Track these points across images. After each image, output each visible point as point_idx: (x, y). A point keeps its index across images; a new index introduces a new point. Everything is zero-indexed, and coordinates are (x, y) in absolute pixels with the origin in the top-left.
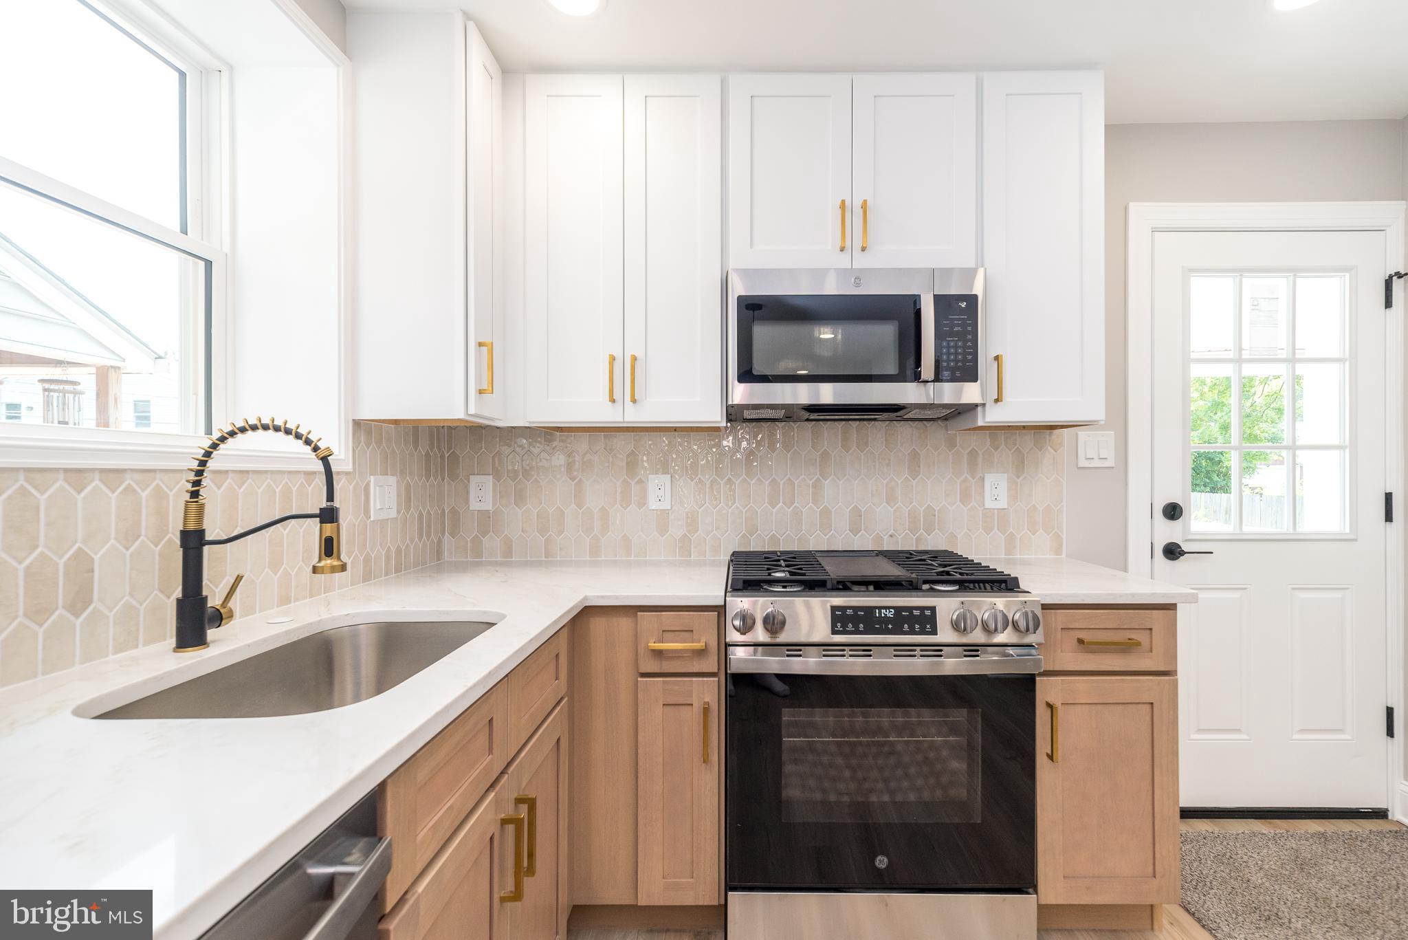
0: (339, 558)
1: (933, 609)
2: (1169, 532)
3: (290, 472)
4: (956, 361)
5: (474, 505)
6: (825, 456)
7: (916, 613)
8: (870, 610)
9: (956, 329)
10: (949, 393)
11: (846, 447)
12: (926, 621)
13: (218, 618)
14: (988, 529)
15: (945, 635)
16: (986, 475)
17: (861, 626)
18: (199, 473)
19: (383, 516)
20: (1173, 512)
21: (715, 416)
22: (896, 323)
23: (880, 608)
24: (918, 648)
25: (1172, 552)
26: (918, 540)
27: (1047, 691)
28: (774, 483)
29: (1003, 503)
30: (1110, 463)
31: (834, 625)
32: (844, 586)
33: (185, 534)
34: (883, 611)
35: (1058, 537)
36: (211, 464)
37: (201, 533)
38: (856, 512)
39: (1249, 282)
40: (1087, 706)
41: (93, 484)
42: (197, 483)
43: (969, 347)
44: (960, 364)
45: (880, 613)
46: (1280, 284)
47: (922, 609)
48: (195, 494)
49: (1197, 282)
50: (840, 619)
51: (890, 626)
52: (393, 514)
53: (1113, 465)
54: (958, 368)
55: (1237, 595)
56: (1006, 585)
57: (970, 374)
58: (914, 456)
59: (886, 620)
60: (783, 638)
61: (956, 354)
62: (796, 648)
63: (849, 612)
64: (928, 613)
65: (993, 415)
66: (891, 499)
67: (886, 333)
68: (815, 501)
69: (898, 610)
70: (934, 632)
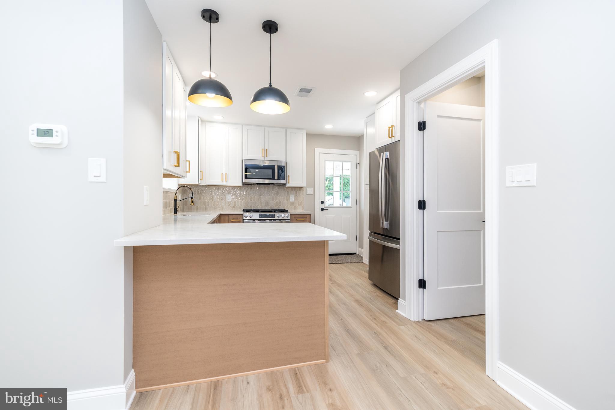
1: (275, 214)
2: (322, 206)
8: (265, 215)
10: (282, 182)
12: (274, 216)
14: (291, 205)
16: (290, 195)
17: (264, 217)
20: (322, 202)
21: (241, 184)
22: (272, 170)
24: (272, 220)
25: (322, 209)
26: (278, 207)
28: (251, 196)
29: (293, 201)
30: (312, 194)
31: (260, 217)
32: (262, 212)
33: (175, 200)
34: (267, 214)
35: (303, 207)
37: (176, 200)
39: (335, 162)
42: (176, 193)
43: (284, 175)
44: (282, 177)
46: (341, 163)
47: (273, 214)
48: (176, 195)
49: (326, 162)
50: (261, 216)
55: (333, 217)
56: (286, 211)
57: (283, 179)
58: (278, 192)
59: (268, 216)
60: (252, 218)
62: (254, 220)
65: (288, 185)
66: (273, 199)
67: (270, 171)
68: (259, 200)
69: (269, 214)
70: (275, 218)
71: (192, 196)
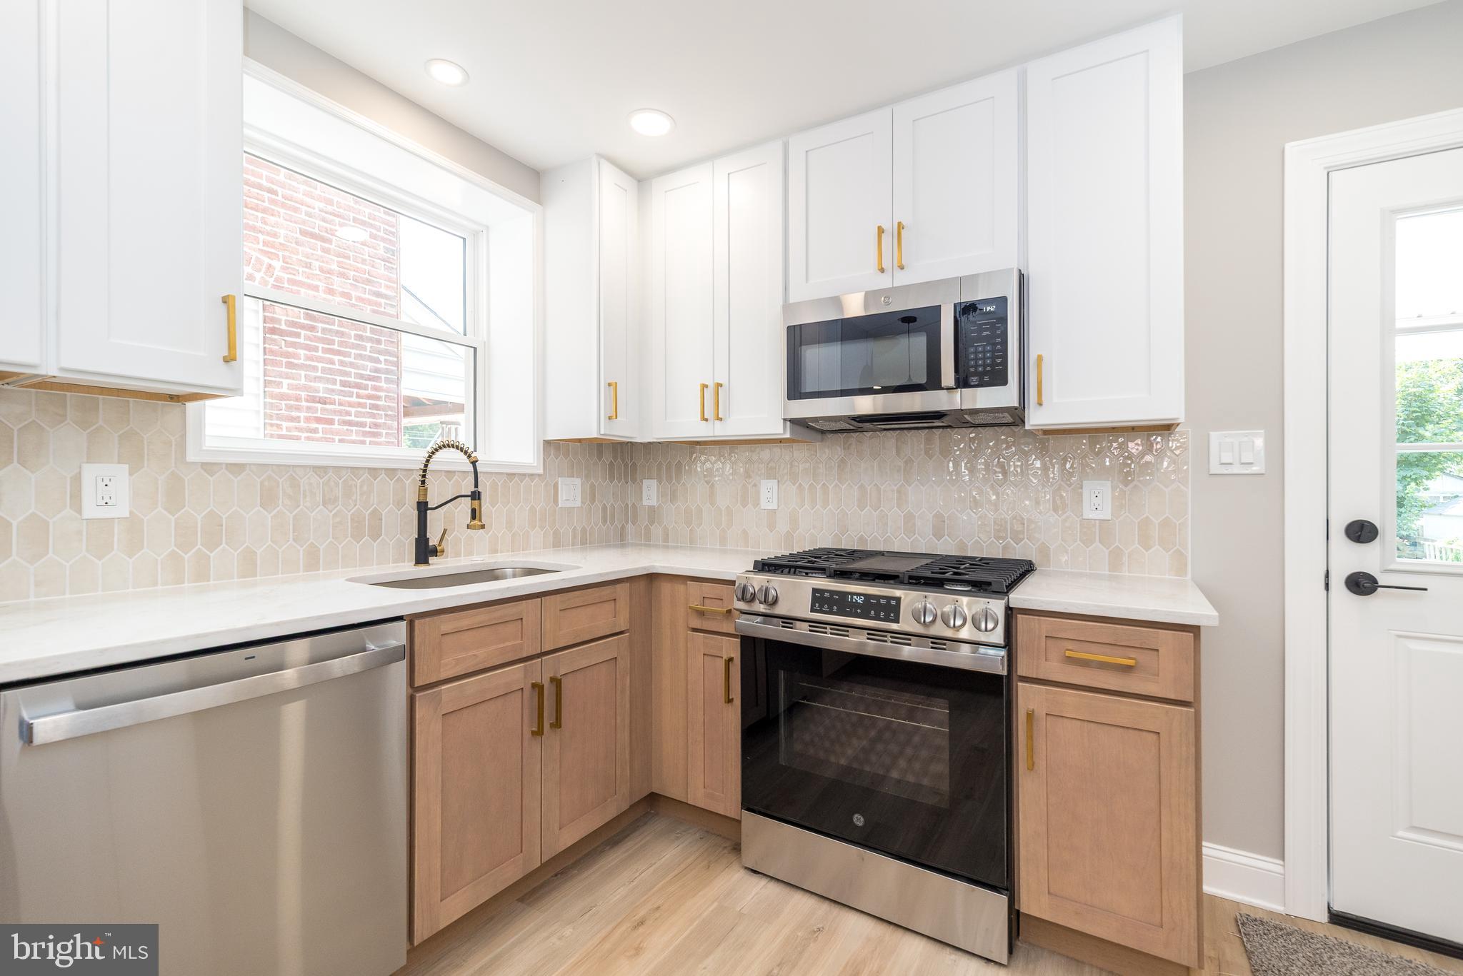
0: (480, 520)
1: (898, 600)
2: (1356, 558)
3: (497, 473)
4: (985, 365)
5: (645, 502)
6: (909, 462)
7: (883, 601)
8: (844, 595)
9: (985, 333)
10: (987, 397)
11: (928, 453)
12: (891, 609)
13: (435, 552)
15: (906, 624)
16: (1084, 482)
17: (835, 607)
18: (425, 471)
19: (569, 505)
20: (1360, 532)
22: (925, 334)
23: (853, 594)
24: (889, 635)
25: (1361, 584)
27: (1027, 698)
28: (862, 487)
29: (1106, 514)
30: (1259, 469)
31: (813, 605)
33: (419, 503)
34: (855, 597)
35: (1180, 555)
36: (430, 466)
37: (426, 503)
38: (939, 518)
40: (1079, 723)
41: (381, 476)
42: (424, 476)
43: (999, 351)
44: (988, 368)
45: (852, 598)
47: (888, 598)
48: (423, 482)
50: (820, 600)
51: (859, 611)
52: (578, 503)
53: (1263, 472)
54: (985, 373)
57: (997, 377)
59: (856, 605)
60: (775, 610)
61: (984, 358)
62: (788, 621)
63: (827, 595)
64: (893, 603)
65: (1036, 419)
68: (900, 506)
69: (868, 597)
70: (897, 621)
71: (476, 486)
